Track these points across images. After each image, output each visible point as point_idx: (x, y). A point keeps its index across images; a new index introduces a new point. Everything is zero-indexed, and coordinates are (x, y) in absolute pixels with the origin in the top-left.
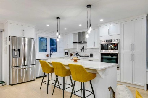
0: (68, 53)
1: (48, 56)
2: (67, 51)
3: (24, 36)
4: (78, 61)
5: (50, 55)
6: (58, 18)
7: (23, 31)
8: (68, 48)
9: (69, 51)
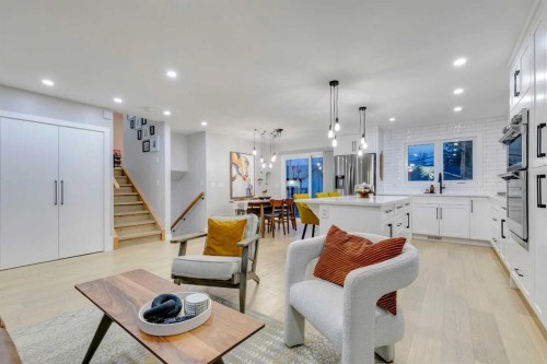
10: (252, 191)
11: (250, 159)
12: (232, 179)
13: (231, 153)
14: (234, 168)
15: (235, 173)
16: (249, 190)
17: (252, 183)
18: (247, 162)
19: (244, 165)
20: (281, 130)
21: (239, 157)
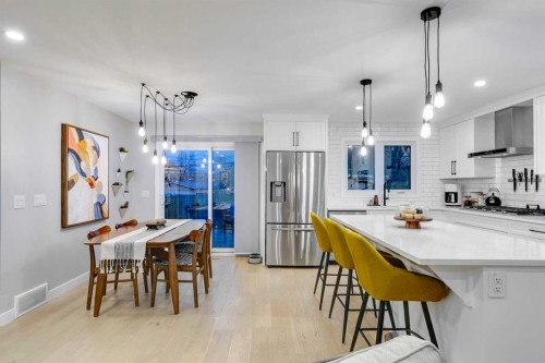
0: (456, 194)
1: (376, 203)
2: (452, 188)
3: (298, 149)
4: (422, 224)
5: (385, 199)
6: (366, 82)
7: (296, 135)
8: (454, 177)
9: (463, 188)
10: (105, 208)
11: (102, 143)
12: (66, 185)
13: (64, 128)
14: (71, 160)
15: (72, 171)
16: (99, 205)
17: (105, 192)
18: (96, 149)
19: (91, 154)
20: (191, 95)
21: (81, 138)
